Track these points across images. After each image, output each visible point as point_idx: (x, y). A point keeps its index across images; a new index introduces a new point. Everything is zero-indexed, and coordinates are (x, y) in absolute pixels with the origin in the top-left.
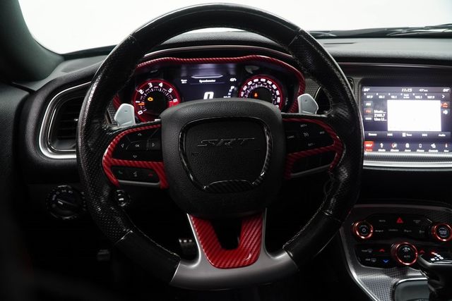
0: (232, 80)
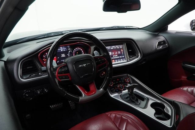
0: (69, 49)
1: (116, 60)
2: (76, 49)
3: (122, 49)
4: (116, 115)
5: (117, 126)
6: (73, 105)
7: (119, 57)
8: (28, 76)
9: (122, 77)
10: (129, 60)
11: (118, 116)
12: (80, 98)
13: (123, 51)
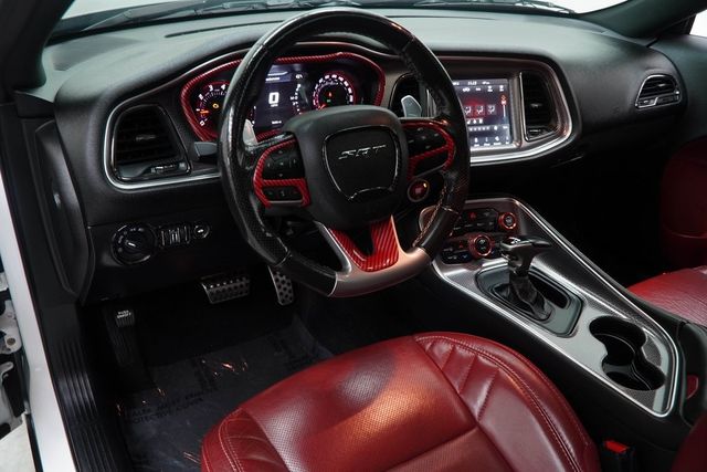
0: (298, 77)
1: (476, 140)
2: (327, 77)
3: (503, 97)
4: (454, 348)
5: (457, 388)
6: (285, 289)
7: (488, 128)
8: (140, 171)
9: (488, 207)
10: (525, 144)
11: (461, 352)
12: (339, 278)
13: (508, 105)
